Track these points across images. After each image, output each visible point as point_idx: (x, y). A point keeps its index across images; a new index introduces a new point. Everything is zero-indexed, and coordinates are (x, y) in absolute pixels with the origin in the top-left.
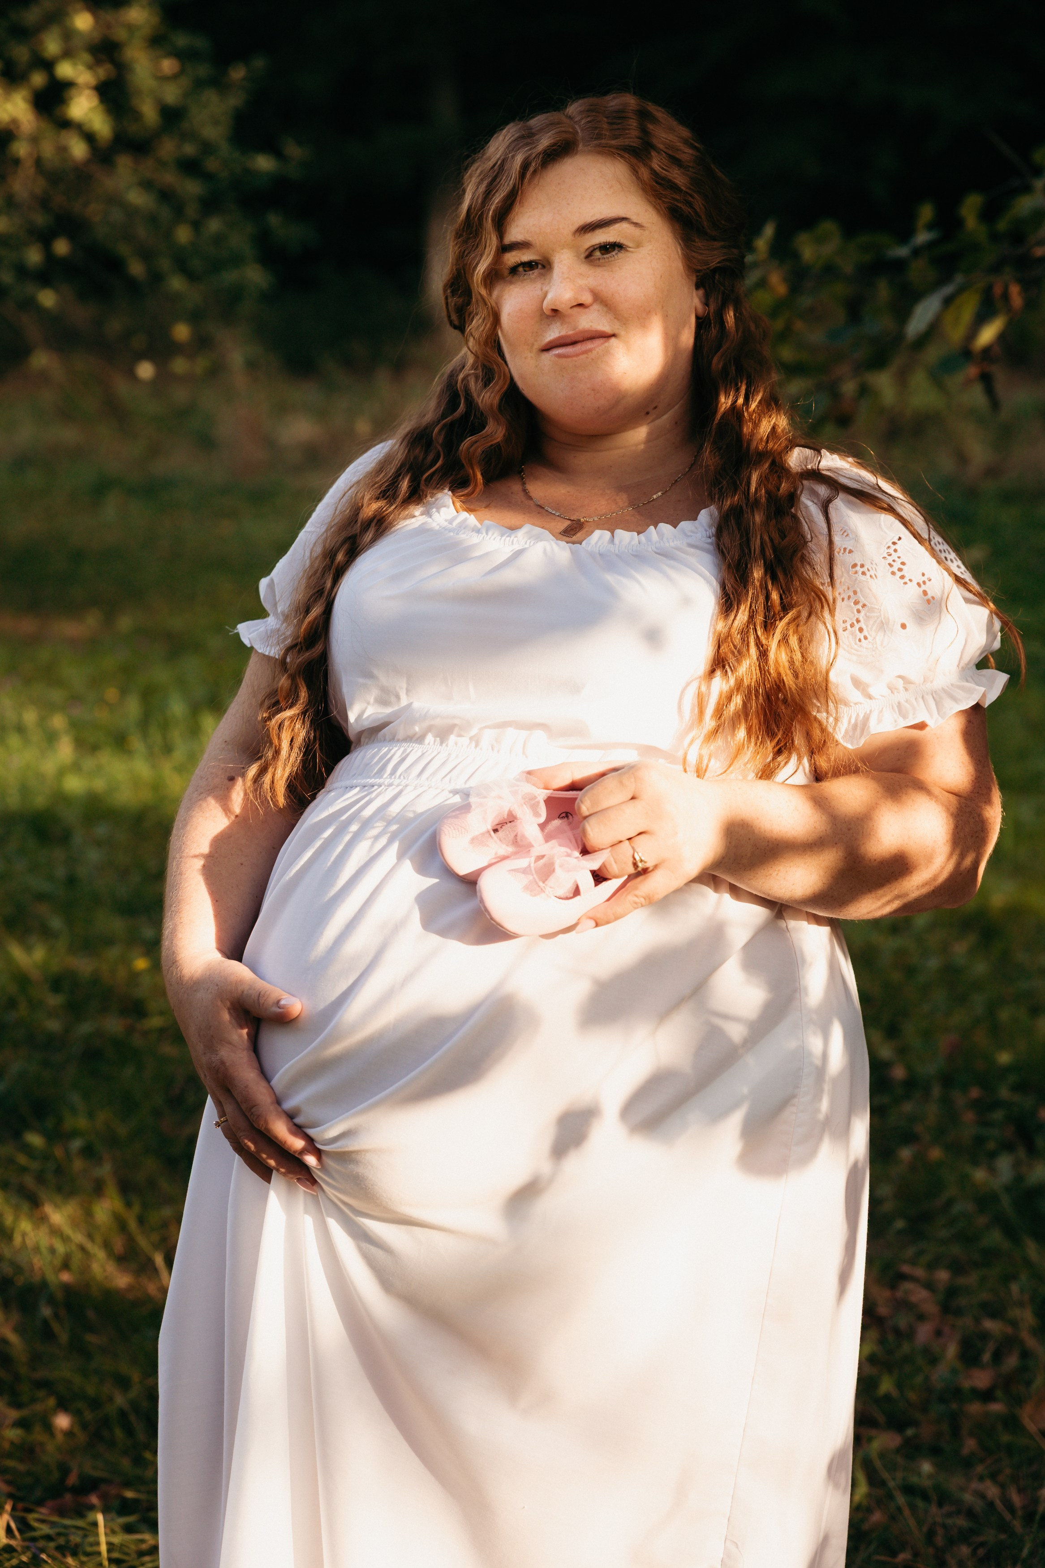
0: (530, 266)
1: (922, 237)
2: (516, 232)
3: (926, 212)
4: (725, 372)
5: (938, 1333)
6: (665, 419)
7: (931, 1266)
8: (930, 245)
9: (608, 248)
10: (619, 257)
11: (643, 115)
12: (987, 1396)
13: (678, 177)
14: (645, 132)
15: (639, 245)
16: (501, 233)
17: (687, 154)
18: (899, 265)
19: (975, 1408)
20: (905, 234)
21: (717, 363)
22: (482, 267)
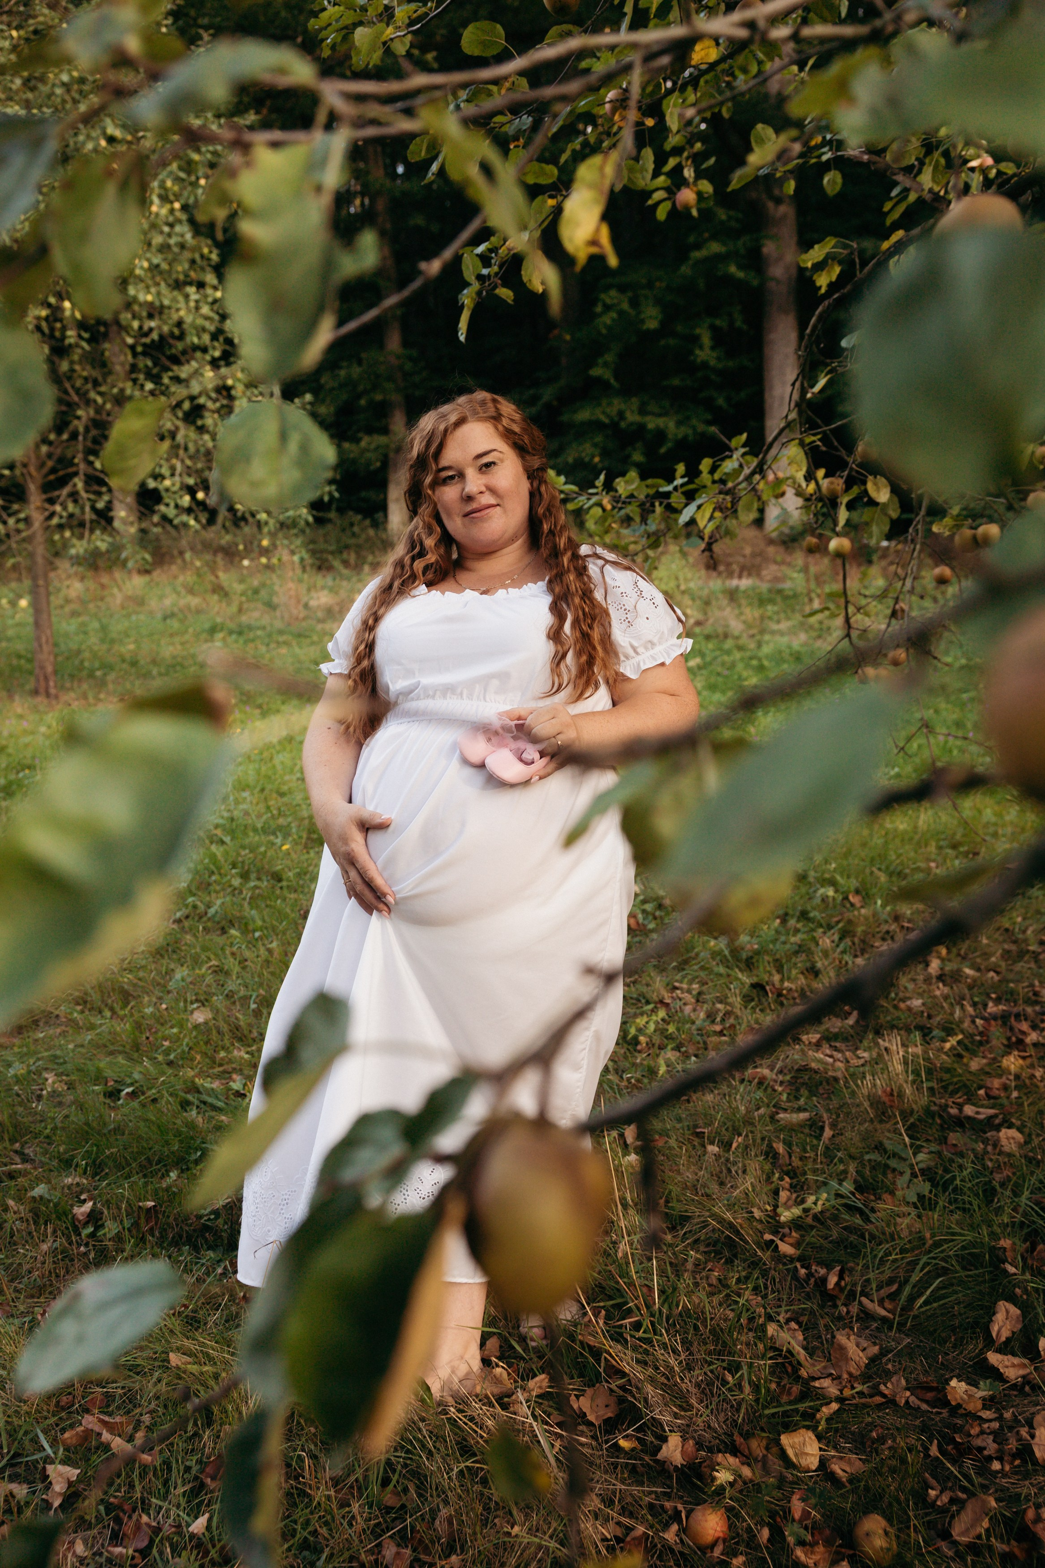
0: (452, 478)
1: (679, 481)
2: (444, 462)
3: (681, 468)
4: (544, 515)
5: (694, 1010)
6: (519, 542)
7: (691, 982)
8: (682, 485)
9: (488, 465)
10: (494, 469)
11: (494, 401)
12: (721, 1033)
13: (516, 428)
14: (497, 409)
15: (502, 461)
16: (437, 464)
17: (517, 417)
18: (667, 495)
19: (714, 1039)
20: (670, 479)
21: (541, 511)
22: (428, 480)
